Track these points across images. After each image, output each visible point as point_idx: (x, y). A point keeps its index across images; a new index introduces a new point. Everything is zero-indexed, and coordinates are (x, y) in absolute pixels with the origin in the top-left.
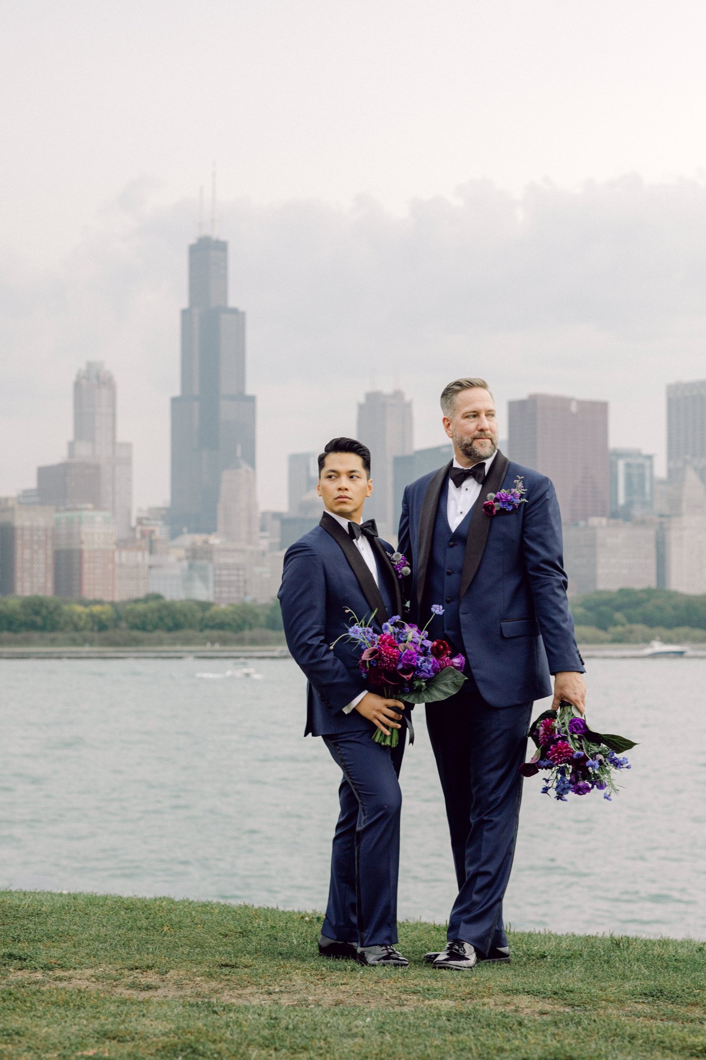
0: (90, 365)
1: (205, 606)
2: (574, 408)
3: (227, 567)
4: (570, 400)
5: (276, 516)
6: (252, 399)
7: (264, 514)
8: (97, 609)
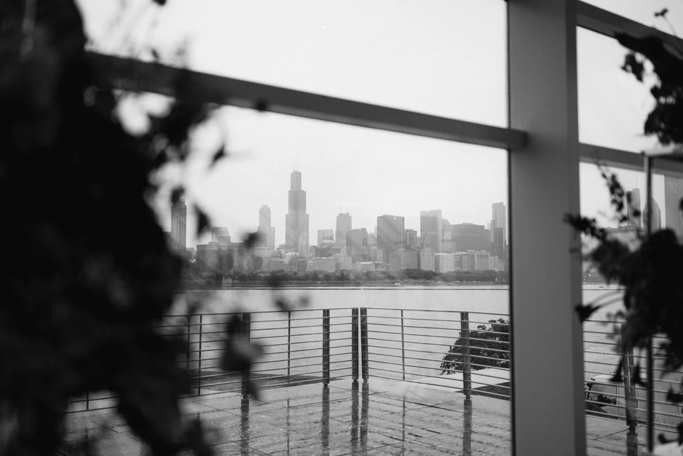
0: (264, 206)
1: (296, 274)
2: (395, 219)
3: (301, 262)
4: (394, 216)
5: (314, 247)
6: (308, 215)
7: (311, 246)
8: (267, 275)
